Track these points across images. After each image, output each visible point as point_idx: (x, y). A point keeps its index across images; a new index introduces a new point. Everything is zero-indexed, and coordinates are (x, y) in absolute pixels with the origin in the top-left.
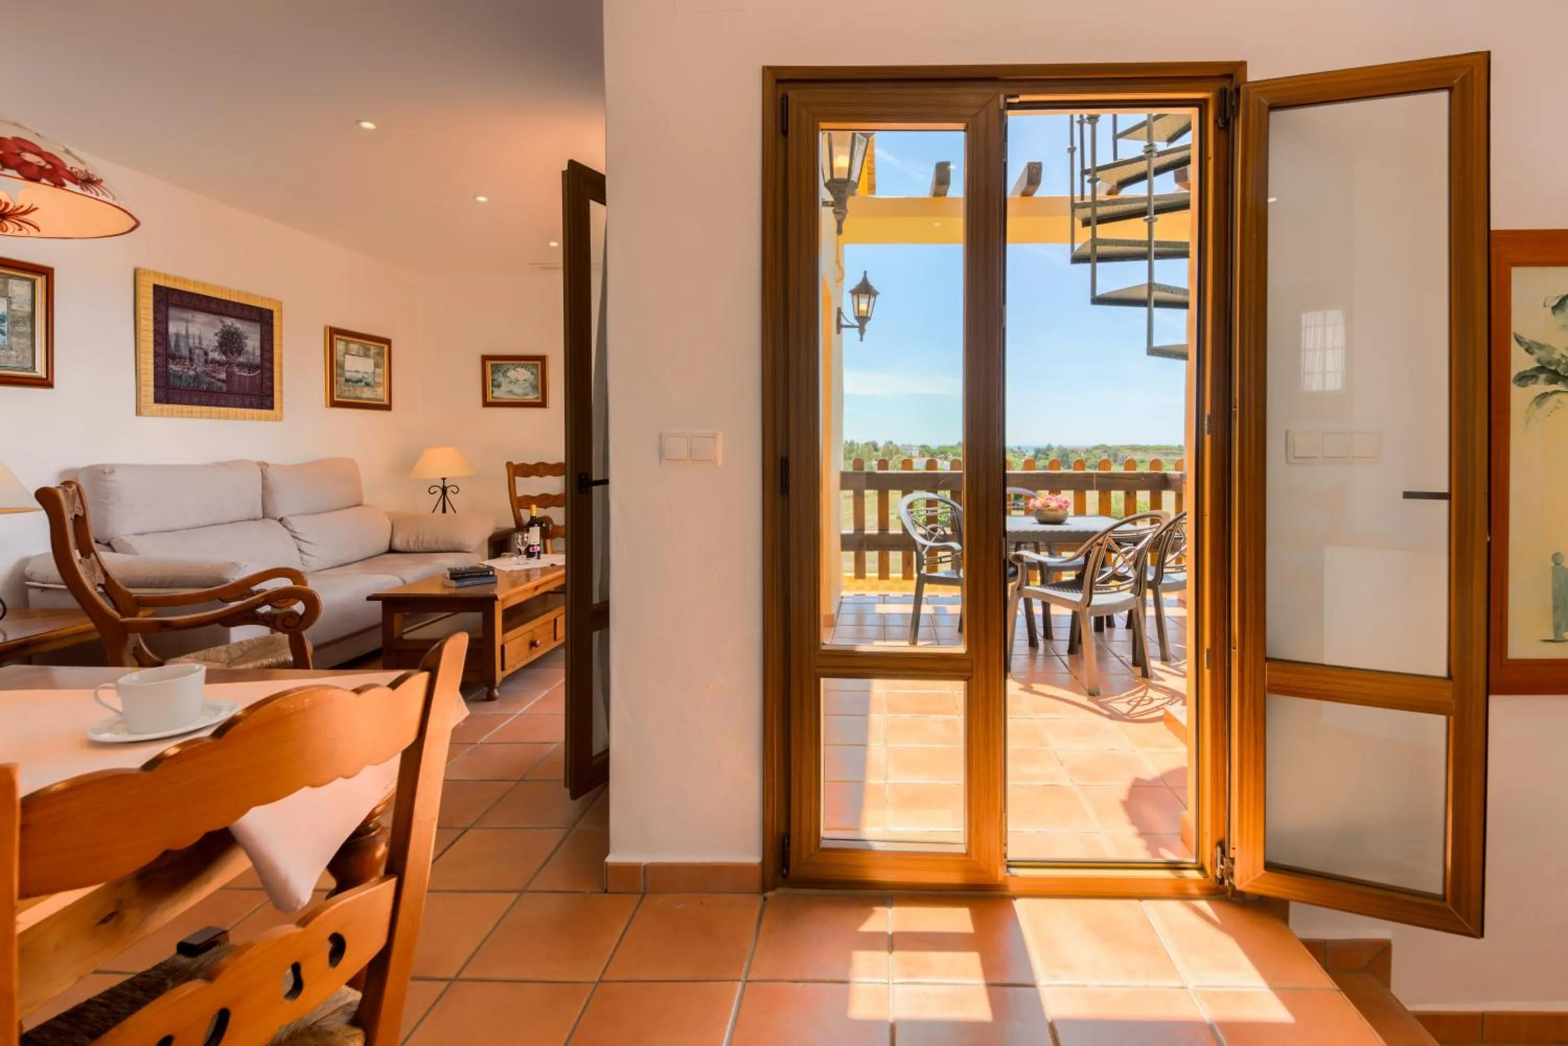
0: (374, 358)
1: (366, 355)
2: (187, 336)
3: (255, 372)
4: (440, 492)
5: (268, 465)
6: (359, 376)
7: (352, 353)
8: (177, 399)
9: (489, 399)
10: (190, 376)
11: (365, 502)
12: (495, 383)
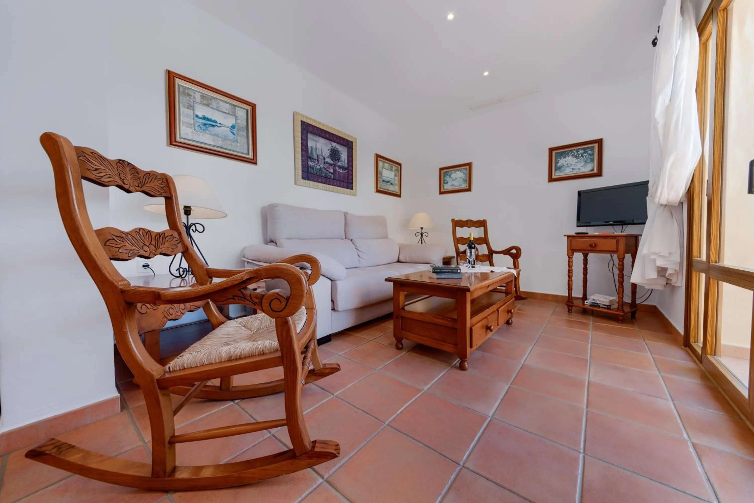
0: (394, 172)
1: (391, 170)
2: (316, 149)
3: (345, 171)
4: (420, 236)
5: (347, 213)
6: (388, 179)
7: (386, 168)
8: (312, 179)
9: (442, 190)
10: (318, 169)
11: (389, 237)
12: (445, 182)
